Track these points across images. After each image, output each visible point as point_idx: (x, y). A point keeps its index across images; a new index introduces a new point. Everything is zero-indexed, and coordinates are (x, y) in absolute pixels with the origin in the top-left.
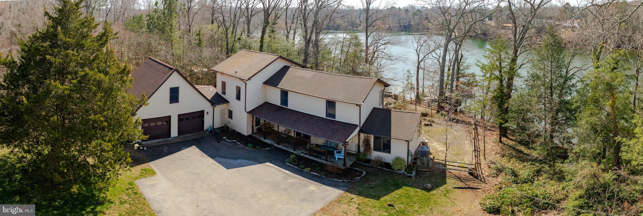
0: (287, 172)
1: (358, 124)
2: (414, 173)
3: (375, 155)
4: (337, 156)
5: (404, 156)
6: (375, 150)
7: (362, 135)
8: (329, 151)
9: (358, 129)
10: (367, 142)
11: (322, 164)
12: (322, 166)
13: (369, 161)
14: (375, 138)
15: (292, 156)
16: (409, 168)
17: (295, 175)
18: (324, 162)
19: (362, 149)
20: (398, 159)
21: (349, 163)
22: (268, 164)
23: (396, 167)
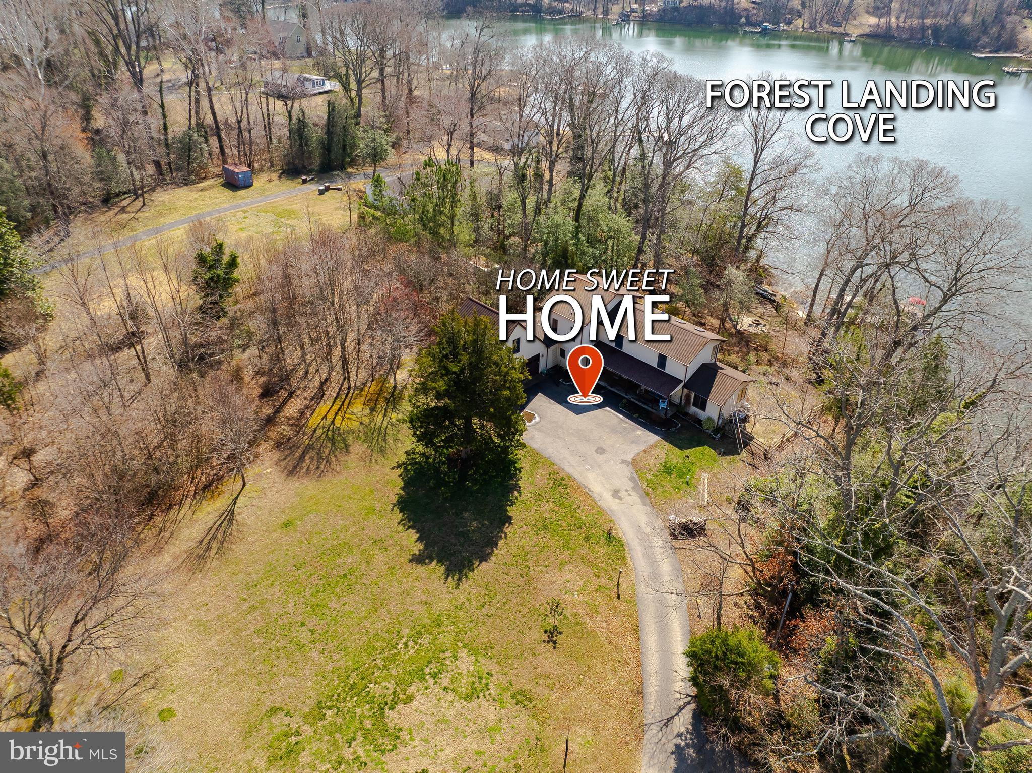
0: (621, 416)
1: (682, 379)
2: (719, 436)
3: (693, 410)
4: (662, 406)
5: (715, 417)
6: (694, 405)
7: (685, 390)
8: (654, 400)
9: (682, 384)
10: (688, 397)
11: (648, 411)
12: (648, 412)
13: (687, 414)
14: (695, 396)
15: (624, 401)
16: (717, 430)
17: (628, 420)
18: (650, 409)
19: (683, 402)
20: (710, 419)
21: (670, 414)
22: (608, 409)
23: (705, 426)
